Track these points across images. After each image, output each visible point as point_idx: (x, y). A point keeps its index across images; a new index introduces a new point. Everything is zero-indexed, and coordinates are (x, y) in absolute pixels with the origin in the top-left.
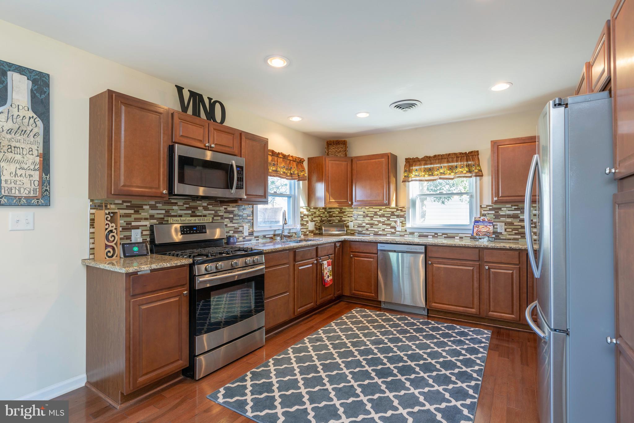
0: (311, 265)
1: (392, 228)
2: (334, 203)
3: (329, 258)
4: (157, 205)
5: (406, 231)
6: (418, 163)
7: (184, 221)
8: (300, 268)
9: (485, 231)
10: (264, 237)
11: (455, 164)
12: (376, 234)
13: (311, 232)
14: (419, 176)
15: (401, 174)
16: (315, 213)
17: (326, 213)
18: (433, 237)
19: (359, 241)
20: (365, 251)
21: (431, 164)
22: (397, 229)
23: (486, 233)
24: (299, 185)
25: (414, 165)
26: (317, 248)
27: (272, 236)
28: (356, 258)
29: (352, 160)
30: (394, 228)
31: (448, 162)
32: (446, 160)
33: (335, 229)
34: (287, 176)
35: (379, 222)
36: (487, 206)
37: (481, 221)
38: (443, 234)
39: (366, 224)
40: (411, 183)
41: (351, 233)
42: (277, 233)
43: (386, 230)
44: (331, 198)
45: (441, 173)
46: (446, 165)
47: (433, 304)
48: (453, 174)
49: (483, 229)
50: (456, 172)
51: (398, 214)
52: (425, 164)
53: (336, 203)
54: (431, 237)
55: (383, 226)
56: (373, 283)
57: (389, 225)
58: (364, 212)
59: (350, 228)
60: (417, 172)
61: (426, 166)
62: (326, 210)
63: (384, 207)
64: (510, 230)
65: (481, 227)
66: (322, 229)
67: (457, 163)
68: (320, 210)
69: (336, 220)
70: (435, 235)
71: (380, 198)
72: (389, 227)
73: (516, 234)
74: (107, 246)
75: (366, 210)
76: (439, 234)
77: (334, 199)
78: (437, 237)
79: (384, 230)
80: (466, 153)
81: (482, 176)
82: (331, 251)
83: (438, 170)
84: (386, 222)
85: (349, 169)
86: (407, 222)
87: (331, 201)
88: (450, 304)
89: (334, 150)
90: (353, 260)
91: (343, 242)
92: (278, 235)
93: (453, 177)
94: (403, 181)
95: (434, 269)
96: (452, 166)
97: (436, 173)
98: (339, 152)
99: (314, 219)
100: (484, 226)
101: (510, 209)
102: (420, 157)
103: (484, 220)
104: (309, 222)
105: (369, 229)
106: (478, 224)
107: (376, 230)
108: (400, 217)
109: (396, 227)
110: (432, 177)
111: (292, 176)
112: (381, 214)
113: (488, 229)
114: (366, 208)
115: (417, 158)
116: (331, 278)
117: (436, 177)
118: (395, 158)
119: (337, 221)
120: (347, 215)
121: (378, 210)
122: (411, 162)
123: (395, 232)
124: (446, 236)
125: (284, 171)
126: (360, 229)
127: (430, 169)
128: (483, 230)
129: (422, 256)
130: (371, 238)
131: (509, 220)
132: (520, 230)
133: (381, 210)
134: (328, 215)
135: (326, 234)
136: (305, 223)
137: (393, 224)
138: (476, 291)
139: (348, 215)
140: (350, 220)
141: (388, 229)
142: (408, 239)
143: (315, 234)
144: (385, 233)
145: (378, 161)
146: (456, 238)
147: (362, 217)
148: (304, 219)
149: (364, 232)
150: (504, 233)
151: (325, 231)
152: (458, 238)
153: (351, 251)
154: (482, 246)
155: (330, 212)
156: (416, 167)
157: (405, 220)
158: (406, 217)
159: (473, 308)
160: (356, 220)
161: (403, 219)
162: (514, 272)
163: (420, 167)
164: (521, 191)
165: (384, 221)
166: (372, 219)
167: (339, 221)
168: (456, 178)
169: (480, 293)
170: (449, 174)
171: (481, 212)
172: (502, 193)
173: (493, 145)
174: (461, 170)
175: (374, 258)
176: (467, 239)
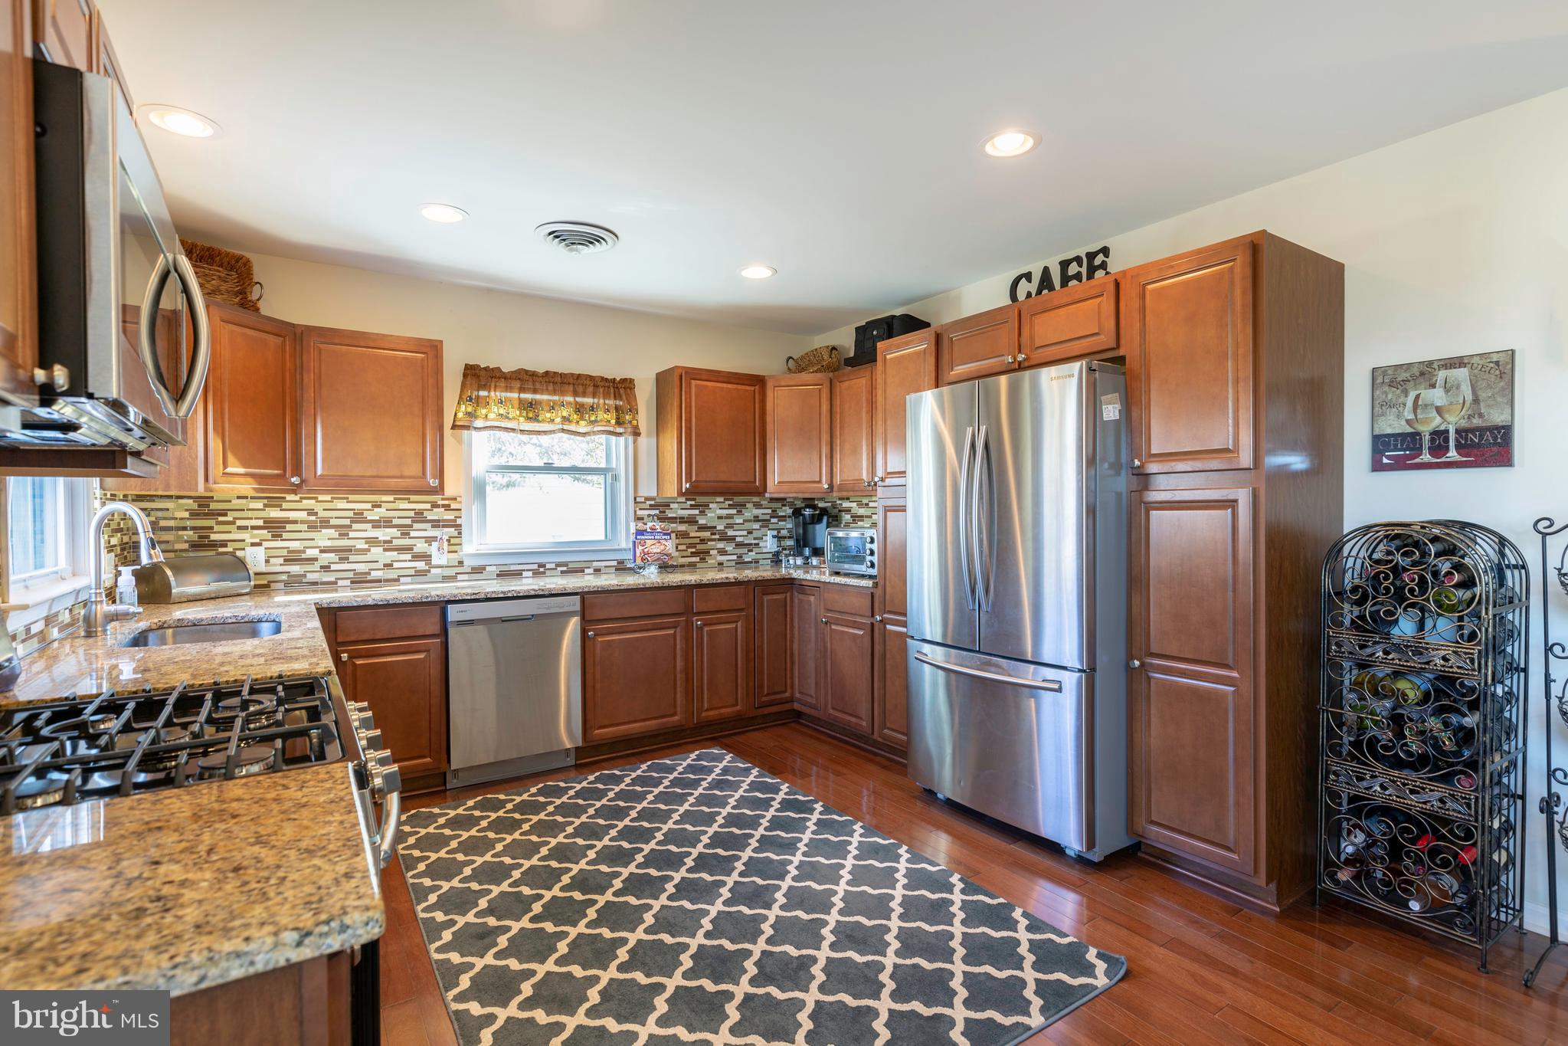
1: (417, 557)
2: (242, 479)
5: (461, 563)
6: (502, 383)
9: (659, 551)
11: (589, 401)
12: (359, 580)
14: (508, 418)
15: (451, 406)
18: (536, 573)
20: (395, 633)
21: (535, 391)
22: (434, 562)
23: (659, 555)
25: (493, 386)
28: (359, 662)
29: (289, 334)
30: (426, 557)
31: (575, 394)
32: (571, 388)
35: (373, 542)
36: (647, 499)
37: (649, 530)
38: (558, 565)
39: (322, 551)
40: (478, 434)
43: (396, 565)
44: (231, 458)
46: (570, 399)
47: (599, 731)
48: (583, 423)
49: (654, 547)
50: (593, 418)
51: (436, 518)
52: (522, 390)
53: (250, 480)
54: (530, 574)
55: (388, 553)
57: (408, 549)
58: (311, 512)
60: (499, 404)
61: (523, 396)
63: (391, 498)
64: (684, 548)
65: (648, 543)
67: (596, 400)
70: (540, 570)
71: (411, 471)
72: (409, 557)
73: (693, 554)
75: (318, 508)
76: (548, 566)
77: (244, 465)
78: (544, 573)
79: (388, 566)
80: (614, 379)
81: (638, 433)
83: (553, 408)
84: (396, 542)
85: (289, 365)
86: (465, 540)
87: (229, 470)
88: (633, 719)
90: (351, 669)
93: (581, 430)
94: (458, 427)
95: (601, 647)
96: (582, 405)
97: (548, 415)
100: (655, 541)
101: (684, 506)
102: (505, 370)
103: (653, 529)
105: (334, 567)
106: (643, 537)
107: (361, 568)
108: (444, 526)
109: (430, 556)
110: (536, 424)
112: (377, 518)
113: (662, 547)
114: (321, 498)
117: (547, 425)
120: (232, 523)
121: (369, 506)
122: (478, 377)
123: (427, 568)
124: (565, 569)
126: (295, 569)
127: (531, 403)
128: (655, 551)
131: (683, 528)
132: (699, 547)
133: (380, 506)
137: (421, 547)
138: (681, 677)
139: (239, 523)
140: (249, 540)
141: (404, 562)
144: (392, 575)
145: (407, 359)
146: (586, 571)
147: (304, 527)
150: (676, 554)
152: (591, 571)
156: (498, 394)
157: (460, 533)
158: (460, 526)
159: (674, 714)
160: (276, 536)
161: (452, 531)
162: (739, 624)
163: (509, 395)
164: (725, 472)
165: (389, 538)
166: (343, 535)
167: (195, 546)
168: (594, 433)
169: (687, 680)
170: (578, 422)
171: (635, 511)
172: (696, 475)
173: (681, 376)
174: (605, 416)
175: (428, 651)
176: (608, 572)
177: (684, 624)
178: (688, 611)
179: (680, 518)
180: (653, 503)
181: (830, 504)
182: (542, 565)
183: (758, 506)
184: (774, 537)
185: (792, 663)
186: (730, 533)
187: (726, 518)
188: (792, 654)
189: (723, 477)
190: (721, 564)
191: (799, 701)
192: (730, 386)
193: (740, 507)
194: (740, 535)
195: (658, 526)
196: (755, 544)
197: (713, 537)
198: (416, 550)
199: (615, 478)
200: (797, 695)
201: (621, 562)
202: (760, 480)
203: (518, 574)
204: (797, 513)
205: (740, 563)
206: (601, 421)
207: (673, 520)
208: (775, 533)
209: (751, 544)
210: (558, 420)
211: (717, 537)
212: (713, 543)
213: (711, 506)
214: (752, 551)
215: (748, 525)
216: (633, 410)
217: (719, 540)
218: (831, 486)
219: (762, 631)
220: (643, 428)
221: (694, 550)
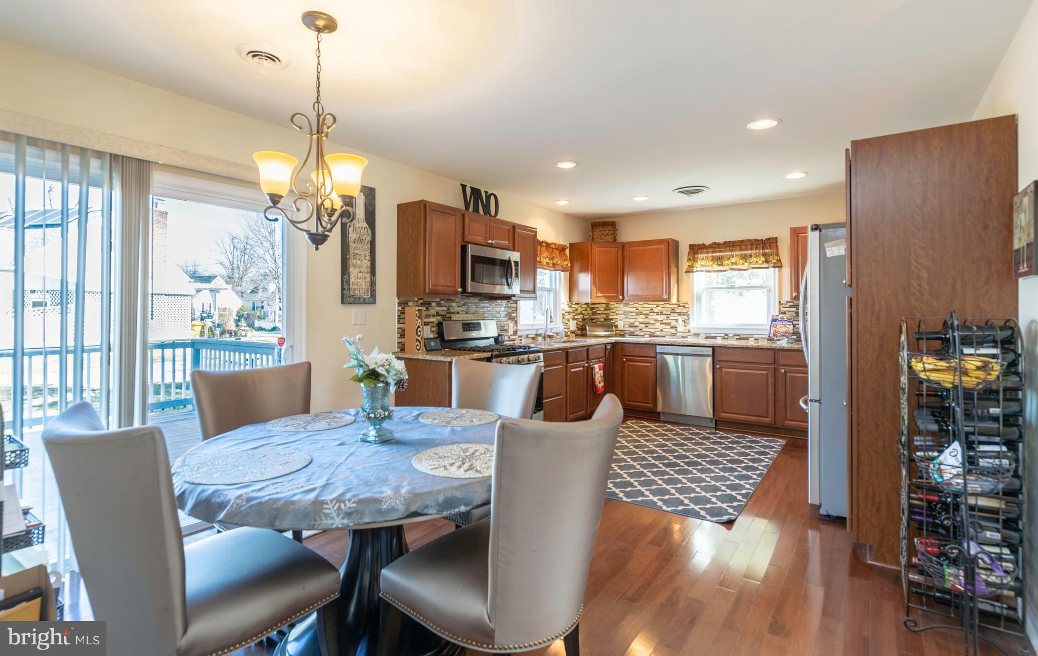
0: (582, 369)
1: (672, 327)
2: (601, 298)
3: (600, 362)
4: (441, 302)
5: (689, 331)
6: (705, 250)
7: (463, 317)
8: (572, 370)
9: (784, 331)
10: (527, 336)
11: (749, 252)
12: (652, 335)
13: (573, 332)
14: (705, 266)
15: (684, 264)
16: (577, 309)
17: (588, 309)
18: (723, 338)
19: (633, 343)
20: (641, 355)
21: (720, 252)
22: (678, 330)
23: (785, 333)
24: (560, 276)
25: (699, 252)
26: (588, 350)
27: (534, 336)
28: (629, 363)
29: (623, 246)
30: (675, 328)
31: (741, 250)
33: (602, 329)
34: (550, 267)
35: (656, 320)
36: (787, 302)
37: (779, 319)
38: (735, 335)
39: (640, 323)
40: (695, 274)
41: (620, 335)
42: (539, 332)
43: (664, 330)
44: (598, 292)
45: (733, 263)
46: (738, 253)
47: (722, 414)
48: (746, 264)
49: (781, 329)
50: (751, 261)
51: (680, 311)
52: (714, 252)
53: (603, 298)
54: (721, 338)
55: (661, 325)
56: (650, 391)
57: (669, 324)
58: (637, 309)
59: (619, 329)
60: (703, 262)
61: (714, 254)
62: (588, 306)
63: (663, 303)
65: (779, 326)
66: (585, 329)
67: (752, 252)
68: (583, 306)
69: (601, 318)
70: (726, 337)
71: (658, 293)
72: (669, 327)
74: (417, 340)
75: (639, 307)
76: (729, 335)
77: (602, 293)
78: (727, 339)
79: (662, 330)
80: (762, 239)
81: (781, 267)
82: (602, 354)
83: (729, 258)
84: (665, 321)
85: (620, 257)
86: (691, 321)
87: (598, 295)
88: (741, 413)
89: (600, 233)
90: (626, 365)
91: (614, 345)
92: (540, 335)
94: (686, 272)
95: (723, 373)
96: (746, 255)
97: (726, 262)
98: (606, 236)
99: (576, 317)
100: (783, 325)
102: (707, 243)
103: (782, 319)
104: (571, 320)
105: (643, 330)
106: (775, 323)
107: (652, 330)
108: (683, 315)
109: (677, 327)
110: (722, 267)
111: (555, 267)
112: (658, 311)
113: (787, 329)
114: (640, 303)
115: (704, 244)
116: (602, 384)
117: (726, 267)
118: (676, 244)
119: (603, 320)
120: (615, 312)
121: (655, 306)
122: (695, 249)
123: (676, 332)
124: (738, 337)
125: (548, 261)
126: (632, 329)
127: (719, 257)
128: (782, 331)
129: (710, 359)
130: (646, 339)
133: (659, 306)
134: (590, 312)
135: (591, 334)
136: (567, 322)
137: (673, 323)
138: (771, 398)
139: (617, 312)
140: (619, 319)
141: (667, 329)
142: (691, 340)
143: (577, 335)
144: (663, 334)
145: (657, 248)
146: (750, 339)
147: (635, 314)
148: (565, 317)
149: (637, 333)
151: (589, 331)
152: (753, 339)
153: (624, 354)
154: (778, 348)
155: (593, 309)
156: (703, 255)
157: (689, 318)
158: (689, 315)
159: (767, 417)
160: (626, 318)
161: (686, 317)
163: (707, 255)
165: (662, 319)
166: (647, 318)
167: (605, 320)
169: (775, 400)
170: (742, 264)
171: (779, 309)
174: (757, 259)
175: (650, 363)
176: (763, 340)
177: (773, 370)
178: (776, 363)
182: (726, 335)
195: (787, 316)
198: (672, 325)
199: (769, 291)
201: (768, 336)
203: (715, 338)
216: (777, 254)
220: (784, 262)
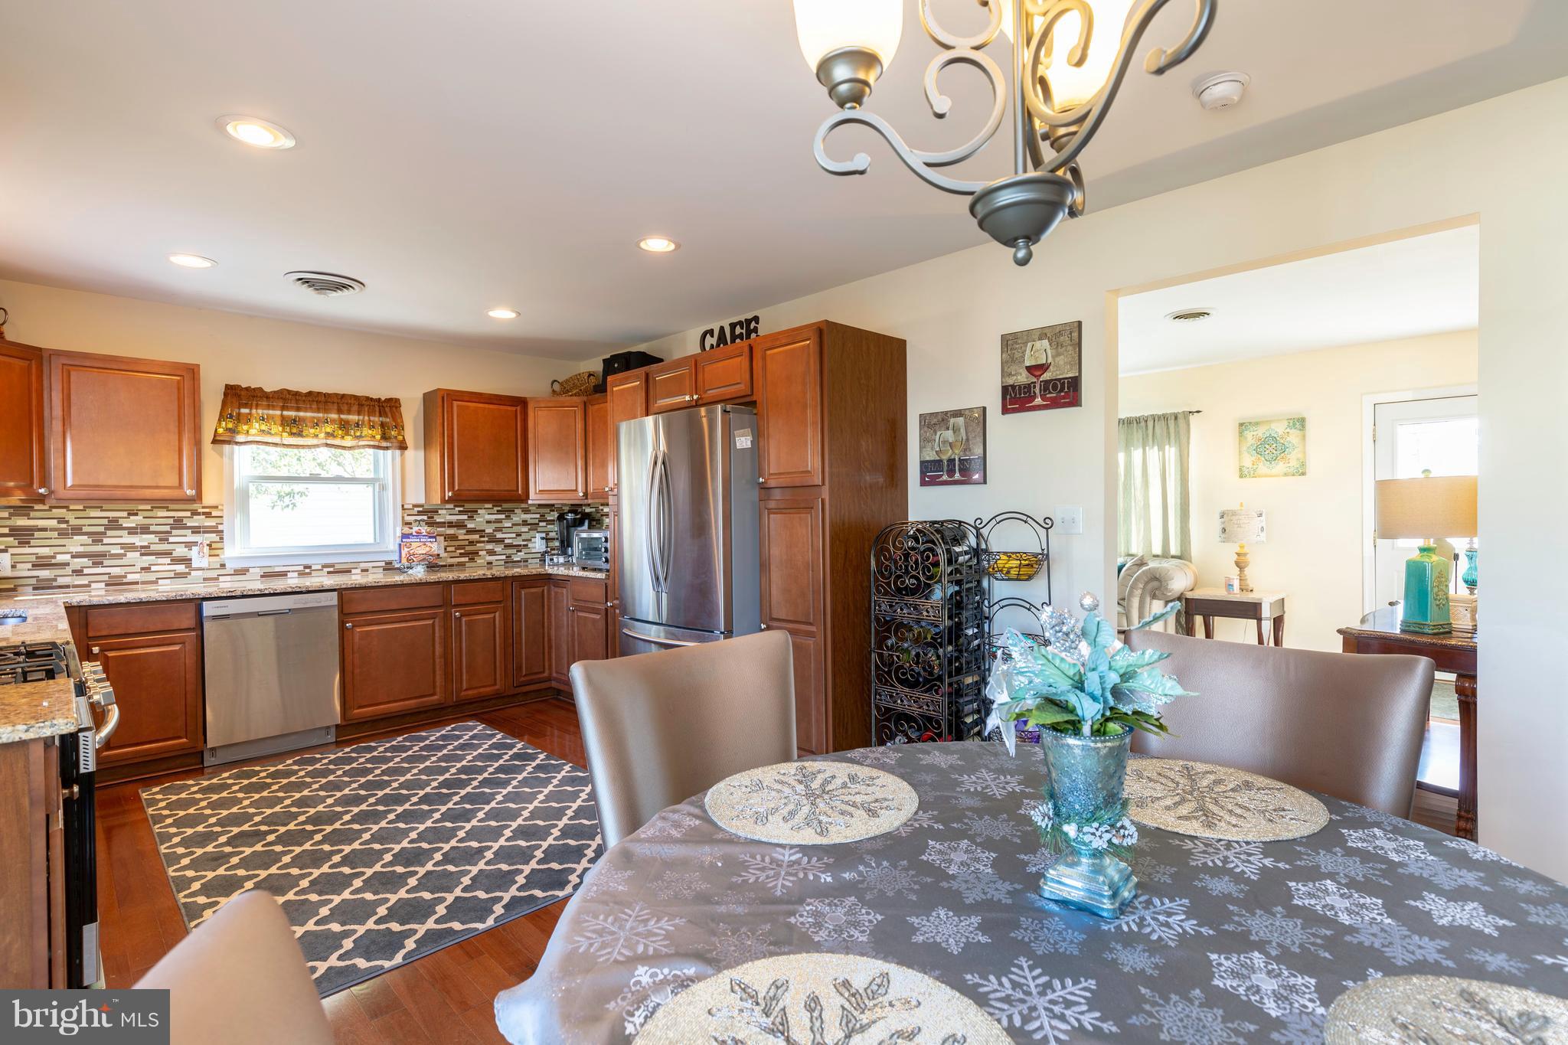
1: (177, 560)
5: (223, 566)
6: (264, 402)
9: (425, 552)
11: (353, 418)
12: (114, 582)
14: (270, 433)
15: (211, 423)
18: (301, 574)
19: (126, 604)
20: (148, 628)
21: (298, 409)
22: (194, 565)
23: (426, 555)
25: (254, 405)
28: (111, 654)
29: (42, 357)
30: (187, 561)
31: (340, 411)
32: (335, 406)
35: (131, 547)
36: (415, 506)
37: (414, 534)
38: (324, 566)
39: (73, 556)
40: (240, 448)
43: (153, 568)
45: (327, 434)
46: (334, 416)
47: (357, 710)
48: (348, 438)
49: (420, 548)
50: (358, 434)
51: (197, 524)
52: (283, 408)
54: (296, 574)
55: (144, 558)
57: (168, 553)
58: (62, 520)
60: (261, 424)
61: (285, 413)
63: (148, 506)
64: (453, 549)
65: (414, 545)
67: (361, 417)
70: (306, 570)
71: (167, 482)
72: (168, 561)
73: (462, 555)
75: (70, 516)
76: (314, 568)
78: (310, 574)
79: (146, 569)
80: (379, 399)
81: (405, 448)
83: (317, 425)
84: (154, 547)
85: (34, 385)
86: (227, 544)
93: (346, 444)
94: (217, 441)
95: (359, 636)
96: (347, 422)
97: (312, 431)
100: (421, 543)
101: (452, 512)
102: (268, 389)
103: (419, 533)
106: (408, 540)
107: (117, 571)
108: (204, 532)
109: (191, 560)
110: (300, 439)
112: (134, 525)
113: (428, 549)
114: (72, 507)
117: (311, 439)
121: (124, 513)
122: (241, 397)
123: (187, 570)
124: (331, 569)
126: (45, 573)
127: (295, 420)
128: (420, 552)
131: (451, 531)
132: (467, 548)
133: (136, 514)
137: (180, 551)
138: (440, 661)
141: (163, 565)
144: (152, 577)
145: (162, 381)
146: (353, 571)
147: (55, 534)
150: (443, 554)
152: (358, 570)
156: (260, 411)
157: (221, 538)
158: (222, 531)
159: (433, 694)
160: (24, 543)
161: (213, 537)
162: (497, 614)
163: (271, 412)
164: (487, 482)
165: (146, 544)
166: (96, 542)
168: (359, 447)
169: (446, 664)
170: (343, 437)
171: (403, 517)
172: (459, 485)
173: (443, 398)
174: (370, 432)
175: (183, 643)
176: (375, 570)
177: (442, 615)
178: (446, 604)
179: (449, 523)
180: (421, 509)
181: (594, 510)
182: (306, 567)
183: (526, 511)
184: (542, 538)
185: (550, 647)
186: (499, 535)
187: (494, 522)
188: (550, 640)
189: (487, 487)
190: (490, 563)
191: (556, 680)
192: (491, 406)
193: (509, 513)
194: (509, 538)
195: (424, 529)
196: (524, 545)
197: (482, 539)
198: (175, 553)
199: (383, 488)
200: (554, 675)
201: (389, 563)
202: (522, 489)
203: (284, 574)
204: (561, 518)
205: (509, 561)
206: (366, 436)
207: (442, 524)
208: (544, 535)
209: (520, 545)
210: (322, 435)
211: (486, 539)
212: (482, 545)
213: (479, 511)
214: (521, 551)
215: (516, 529)
216: (400, 427)
217: (488, 542)
218: (586, 494)
219: (519, 619)
220: (410, 441)
221: (462, 551)
